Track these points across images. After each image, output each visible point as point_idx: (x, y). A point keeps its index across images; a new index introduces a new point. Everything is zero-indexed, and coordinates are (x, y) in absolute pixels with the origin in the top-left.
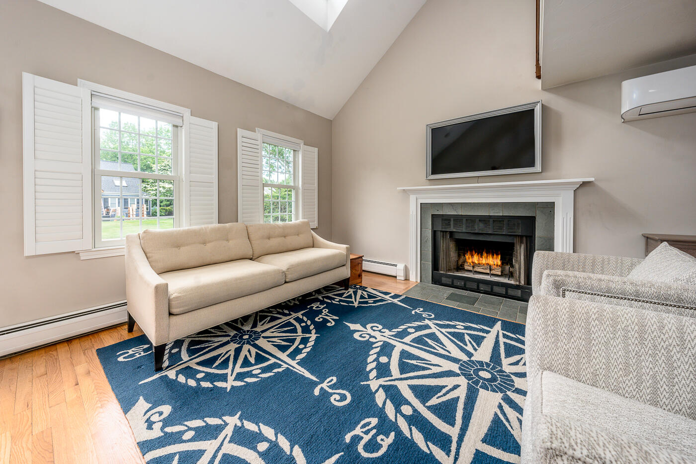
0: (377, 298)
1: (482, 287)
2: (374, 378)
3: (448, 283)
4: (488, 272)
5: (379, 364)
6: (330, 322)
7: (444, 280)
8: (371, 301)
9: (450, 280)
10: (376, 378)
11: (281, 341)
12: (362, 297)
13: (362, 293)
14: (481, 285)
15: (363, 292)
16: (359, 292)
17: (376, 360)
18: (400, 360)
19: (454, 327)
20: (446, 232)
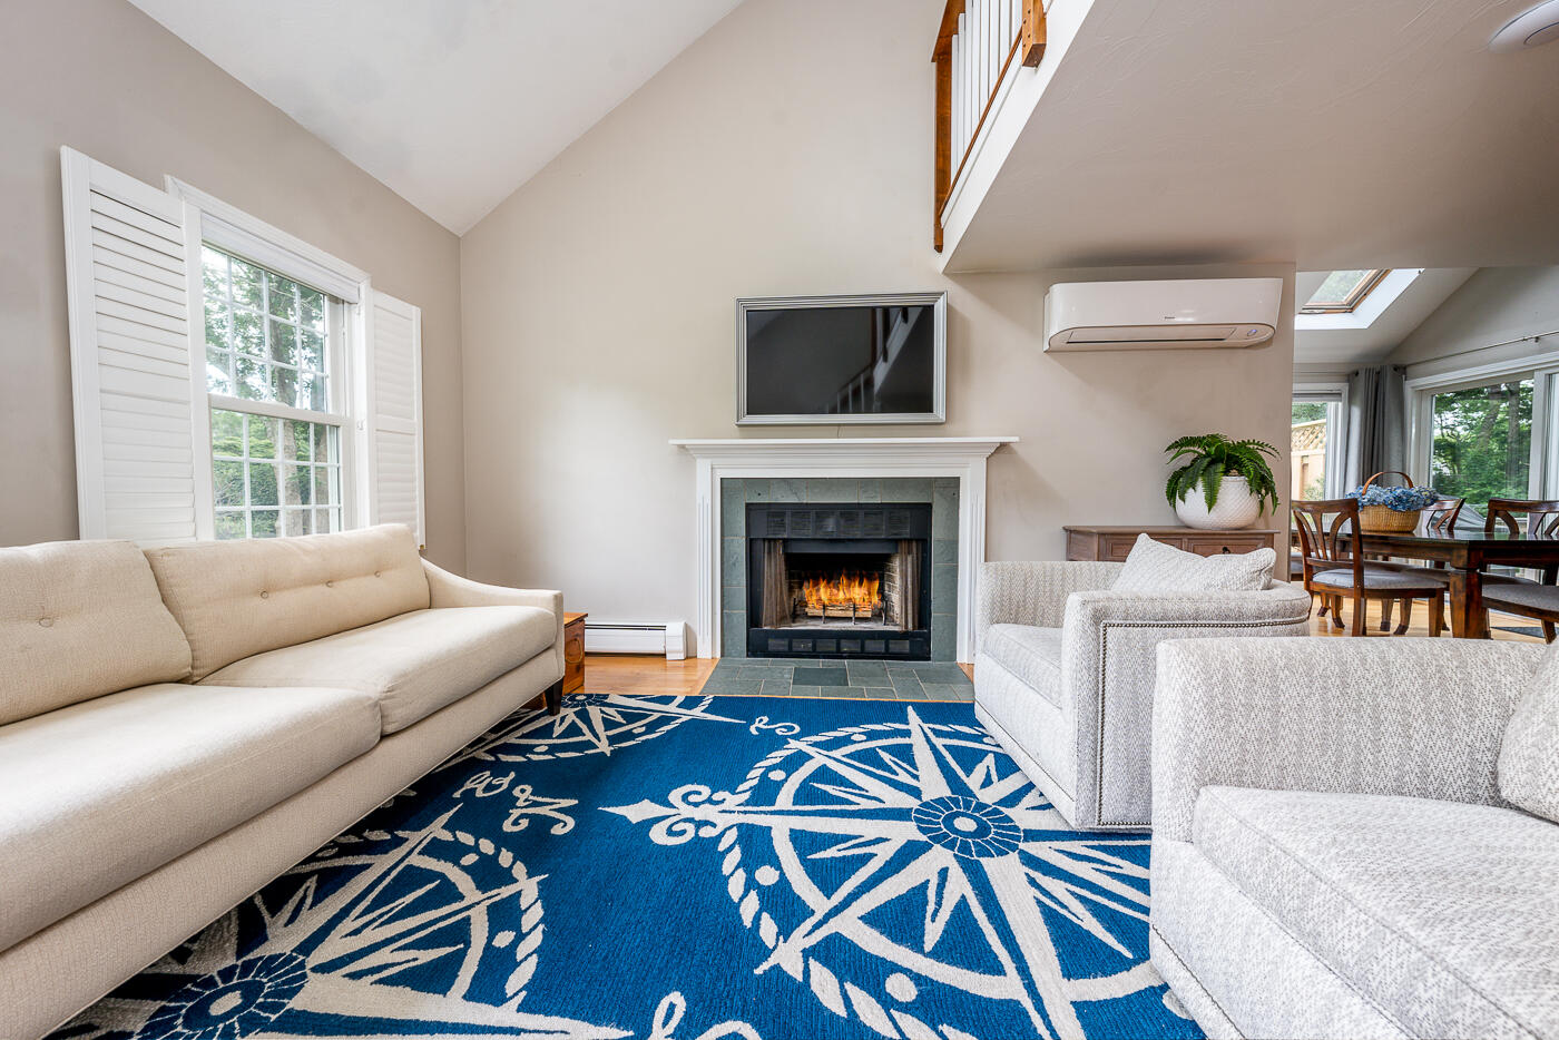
0: (647, 716)
1: (846, 646)
2: (778, 940)
3: (781, 649)
4: (851, 614)
5: (766, 894)
6: (559, 821)
7: (773, 644)
8: (638, 727)
9: (786, 642)
10: (781, 938)
11: (412, 954)
12: (609, 724)
13: (602, 712)
14: (843, 642)
15: (603, 709)
16: (595, 712)
17: (751, 884)
18: (803, 861)
19: (847, 740)
20: (775, 540)
